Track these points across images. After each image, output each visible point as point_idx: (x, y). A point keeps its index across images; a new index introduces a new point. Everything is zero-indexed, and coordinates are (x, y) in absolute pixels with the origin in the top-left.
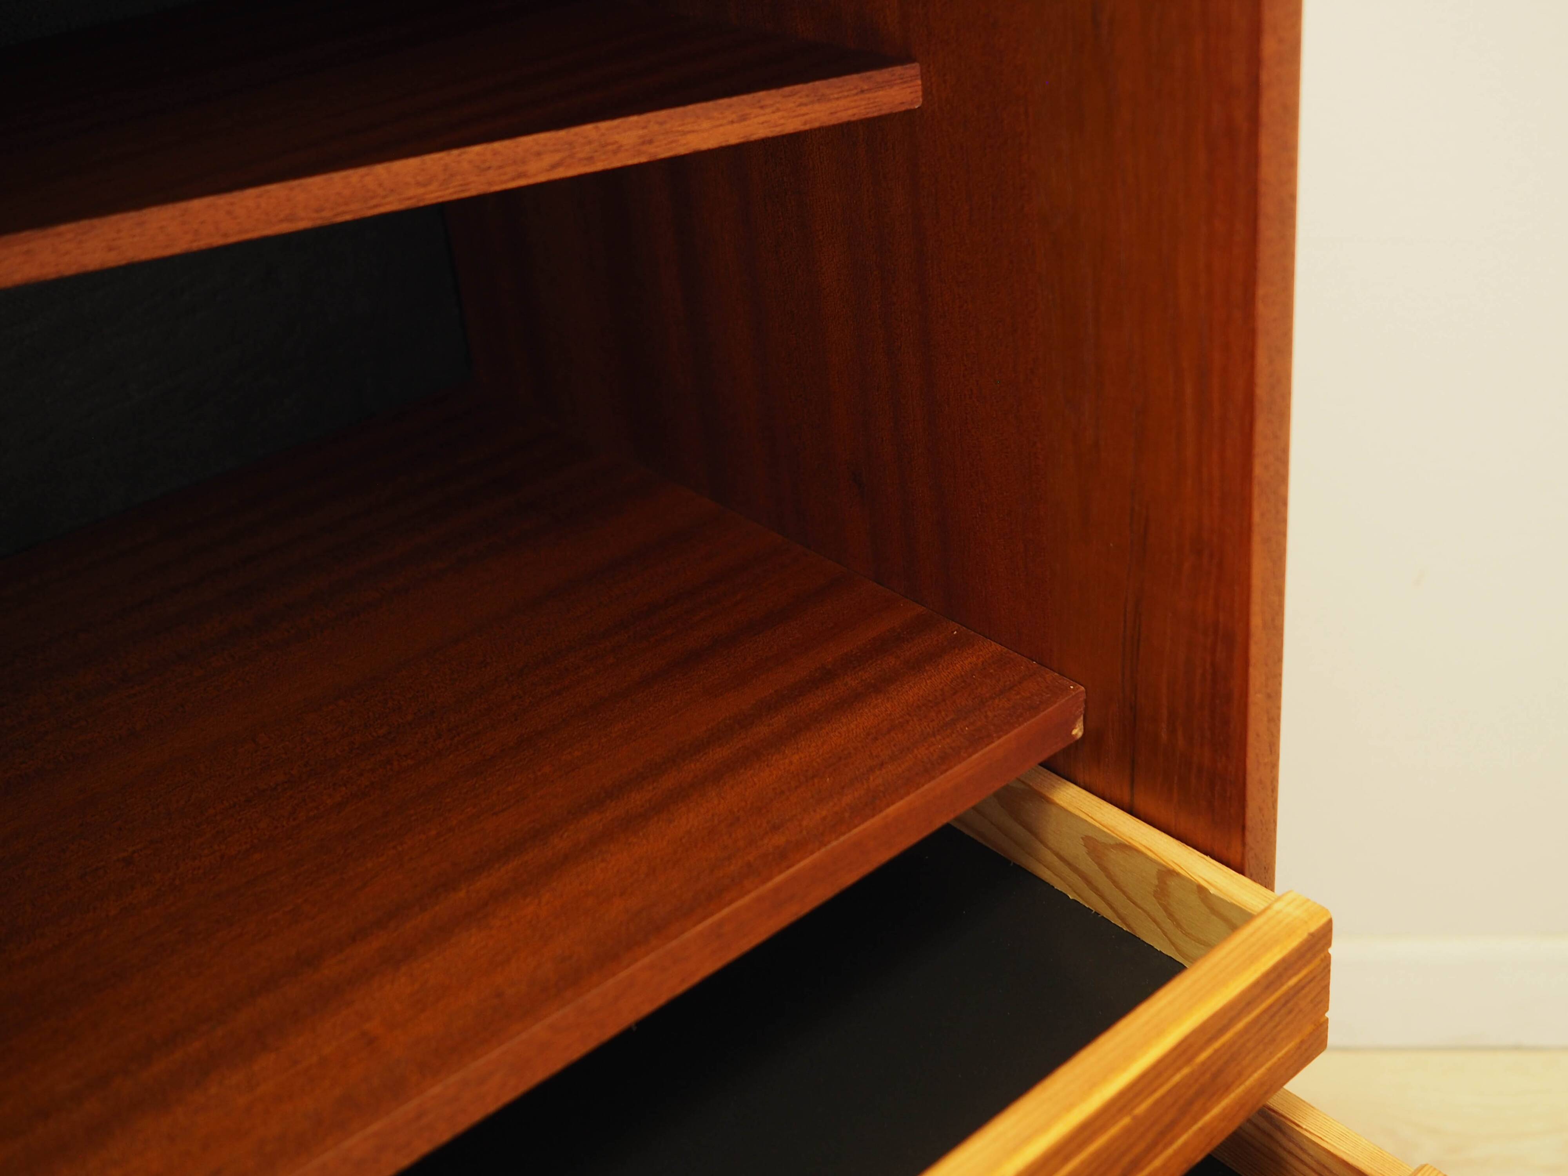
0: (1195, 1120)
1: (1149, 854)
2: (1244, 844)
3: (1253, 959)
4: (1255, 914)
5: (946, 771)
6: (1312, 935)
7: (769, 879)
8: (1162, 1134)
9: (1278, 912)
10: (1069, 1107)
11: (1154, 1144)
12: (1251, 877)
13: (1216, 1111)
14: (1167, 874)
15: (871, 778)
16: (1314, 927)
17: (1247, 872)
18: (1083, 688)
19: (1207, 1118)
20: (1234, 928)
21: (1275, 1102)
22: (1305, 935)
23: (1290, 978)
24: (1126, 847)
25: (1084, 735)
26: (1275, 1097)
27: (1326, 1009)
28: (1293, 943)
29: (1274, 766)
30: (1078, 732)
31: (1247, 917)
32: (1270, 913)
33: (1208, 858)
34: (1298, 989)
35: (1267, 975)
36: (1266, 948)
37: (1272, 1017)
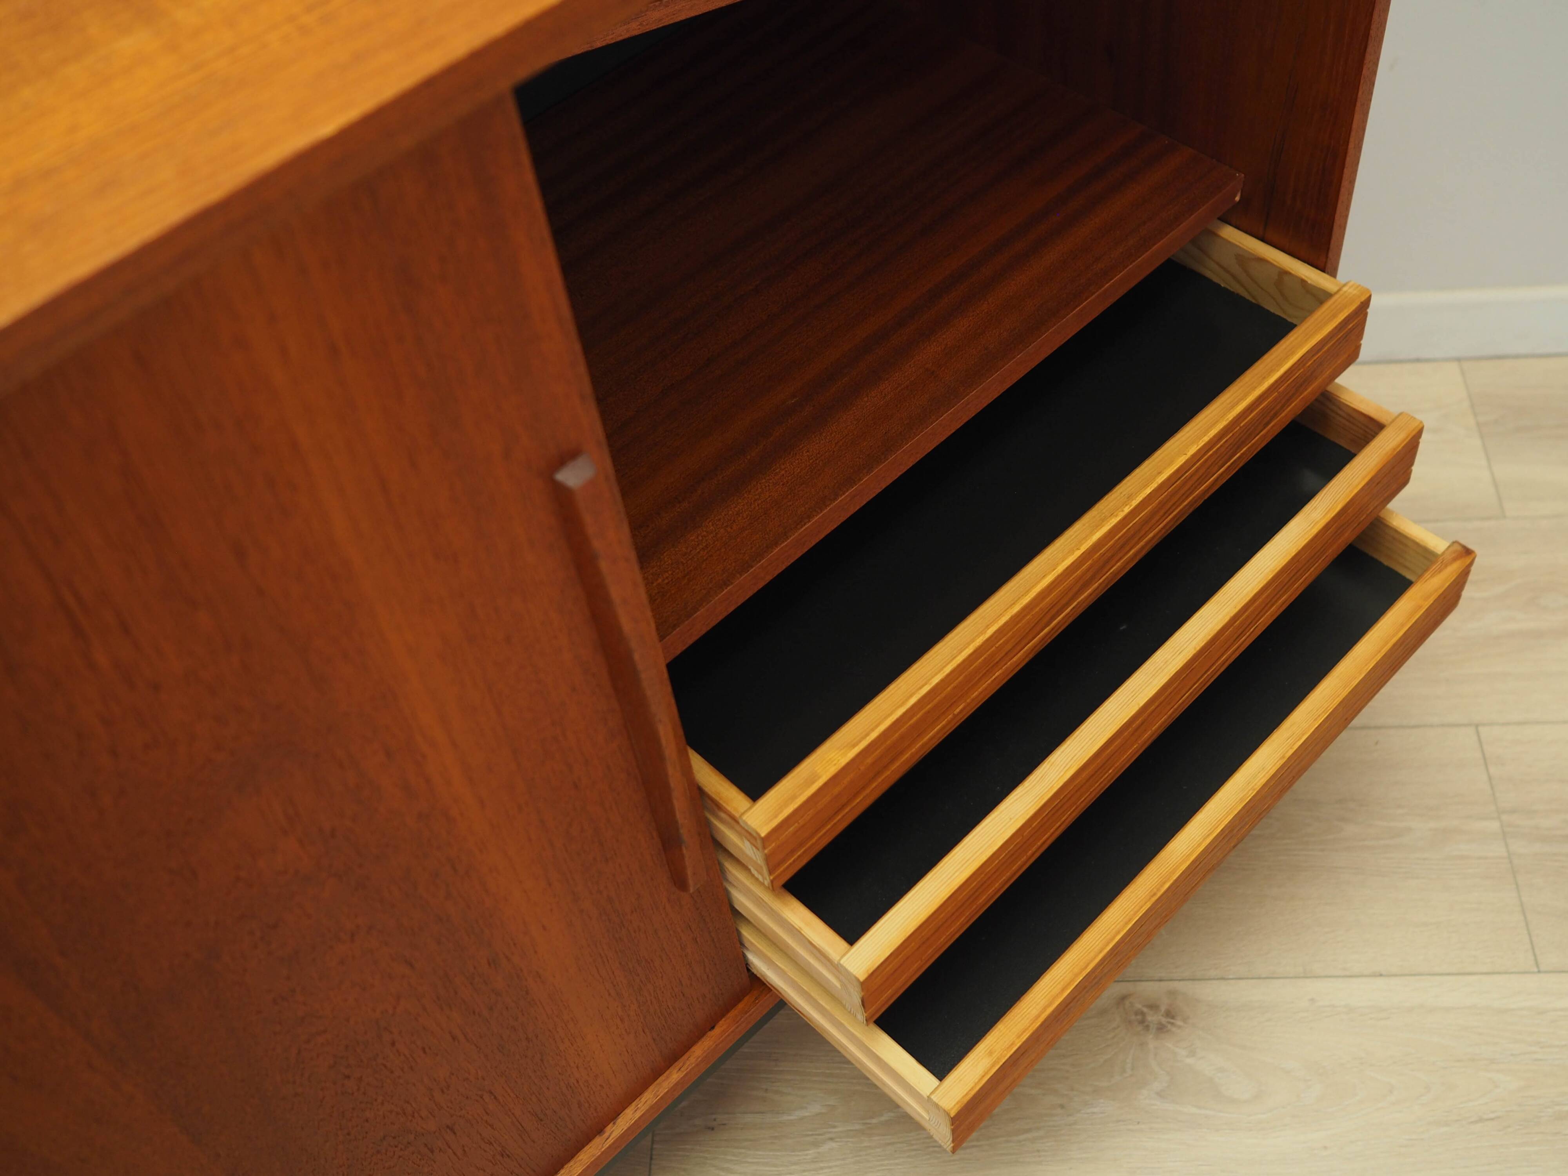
0: (1301, 394)
1: (1275, 263)
2: (1327, 257)
3: (1334, 316)
4: (1333, 293)
5: (1179, 225)
6: (1362, 303)
7: (1103, 286)
8: (1288, 400)
9: (1345, 292)
10: (1254, 388)
11: (1283, 406)
12: (1328, 273)
13: (1309, 390)
14: (1284, 273)
15: (1141, 230)
16: (1363, 299)
17: (1326, 271)
18: (1243, 175)
19: (1306, 393)
20: (1321, 302)
21: (1330, 388)
22: (1359, 303)
23: (1349, 324)
24: (1261, 260)
25: (1240, 200)
26: (1330, 386)
27: (1361, 338)
28: (1353, 308)
29: (1347, 216)
30: (1237, 198)
31: (1328, 295)
32: (1341, 292)
33: (1306, 265)
34: (1351, 330)
35: (1340, 323)
36: (1341, 310)
37: (1339, 344)
